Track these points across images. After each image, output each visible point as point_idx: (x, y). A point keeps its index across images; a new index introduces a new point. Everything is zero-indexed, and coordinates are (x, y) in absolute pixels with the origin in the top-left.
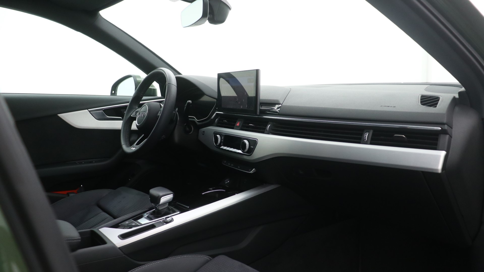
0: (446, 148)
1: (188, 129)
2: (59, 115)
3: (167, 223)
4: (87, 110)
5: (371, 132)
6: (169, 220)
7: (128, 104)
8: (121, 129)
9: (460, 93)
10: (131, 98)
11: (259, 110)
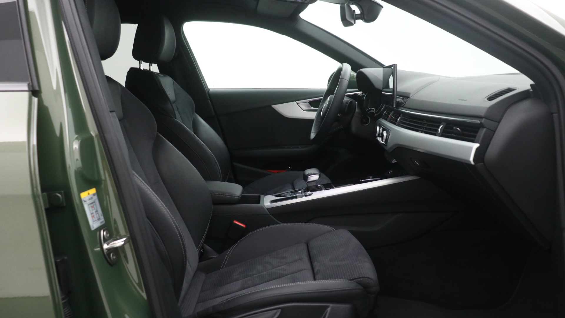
0: (480, 141)
1: (364, 120)
2: (273, 106)
3: (306, 196)
4: (295, 102)
5: (445, 124)
6: (308, 193)
7: (322, 98)
8: (314, 119)
9: (531, 85)
10: (326, 90)
11: (396, 103)
